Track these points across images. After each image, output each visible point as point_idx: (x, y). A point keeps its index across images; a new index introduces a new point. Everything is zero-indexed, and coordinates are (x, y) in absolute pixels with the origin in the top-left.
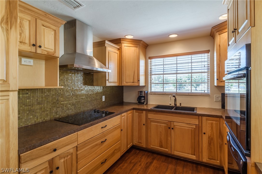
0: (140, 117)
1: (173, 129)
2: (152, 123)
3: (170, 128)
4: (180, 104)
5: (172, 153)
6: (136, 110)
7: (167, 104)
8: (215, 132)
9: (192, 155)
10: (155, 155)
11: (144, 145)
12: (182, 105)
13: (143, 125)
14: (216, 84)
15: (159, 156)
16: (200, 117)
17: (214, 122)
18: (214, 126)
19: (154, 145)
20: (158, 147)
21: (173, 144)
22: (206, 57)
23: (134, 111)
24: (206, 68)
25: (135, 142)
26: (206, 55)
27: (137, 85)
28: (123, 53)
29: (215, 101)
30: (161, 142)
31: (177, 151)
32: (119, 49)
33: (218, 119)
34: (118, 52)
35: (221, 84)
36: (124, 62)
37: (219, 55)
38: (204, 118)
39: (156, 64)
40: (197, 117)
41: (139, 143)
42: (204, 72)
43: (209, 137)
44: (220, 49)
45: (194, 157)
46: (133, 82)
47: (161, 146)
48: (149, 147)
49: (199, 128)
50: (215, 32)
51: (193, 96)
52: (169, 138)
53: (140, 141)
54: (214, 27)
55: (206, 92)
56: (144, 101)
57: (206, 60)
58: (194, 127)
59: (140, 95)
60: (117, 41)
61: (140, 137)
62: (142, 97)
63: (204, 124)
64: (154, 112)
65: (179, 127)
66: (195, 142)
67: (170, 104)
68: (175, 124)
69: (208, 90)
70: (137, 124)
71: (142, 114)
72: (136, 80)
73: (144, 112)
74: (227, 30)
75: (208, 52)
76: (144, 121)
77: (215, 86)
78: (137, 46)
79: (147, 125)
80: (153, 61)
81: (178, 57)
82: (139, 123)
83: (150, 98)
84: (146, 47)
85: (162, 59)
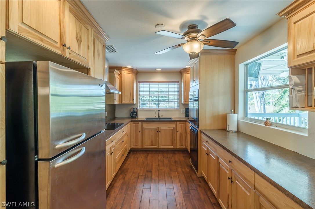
0: (136, 127)
1: (160, 132)
2: (146, 130)
3: (158, 131)
4: (162, 116)
5: (159, 148)
6: (133, 122)
7: (153, 116)
8: (183, 130)
9: (171, 146)
10: (148, 152)
11: (139, 147)
12: (163, 117)
13: (138, 132)
14: (183, 102)
15: (151, 152)
16: (176, 122)
17: (183, 124)
18: (183, 126)
19: (147, 145)
20: (150, 146)
21: (160, 142)
22: (177, 85)
23: (132, 123)
24: (177, 92)
25: (133, 146)
26: (177, 84)
27: (132, 103)
28: (123, 78)
29: (182, 113)
30: (152, 142)
31: (162, 146)
32: (119, 75)
33: (185, 122)
34: (119, 77)
35: (186, 103)
36: (123, 85)
37: (185, 86)
38: (178, 123)
39: (144, 87)
40: (174, 122)
41: (135, 146)
42: (176, 95)
43: (180, 133)
44: (185, 82)
45: (172, 147)
46: (130, 101)
47: (152, 145)
48: (143, 147)
49: (175, 129)
50: (183, 72)
51: (170, 111)
52: (158, 139)
53: (136, 145)
54: (183, 69)
55: (177, 107)
56: (136, 115)
57: (177, 87)
58: (173, 129)
59: (133, 110)
60: (119, 68)
61: (136, 142)
62: (135, 112)
63: (178, 126)
64: (147, 122)
65: (164, 130)
66: (173, 138)
67: (155, 117)
68: (161, 128)
69: (178, 107)
70: (134, 132)
71: (138, 124)
72: (131, 100)
73: (140, 123)
74: (190, 72)
75: (178, 82)
76: (139, 129)
77: (182, 104)
78: (132, 73)
79: (142, 132)
80: (142, 85)
81: (160, 84)
82: (136, 131)
83: (139, 113)
84: (137, 73)
85: (148, 84)
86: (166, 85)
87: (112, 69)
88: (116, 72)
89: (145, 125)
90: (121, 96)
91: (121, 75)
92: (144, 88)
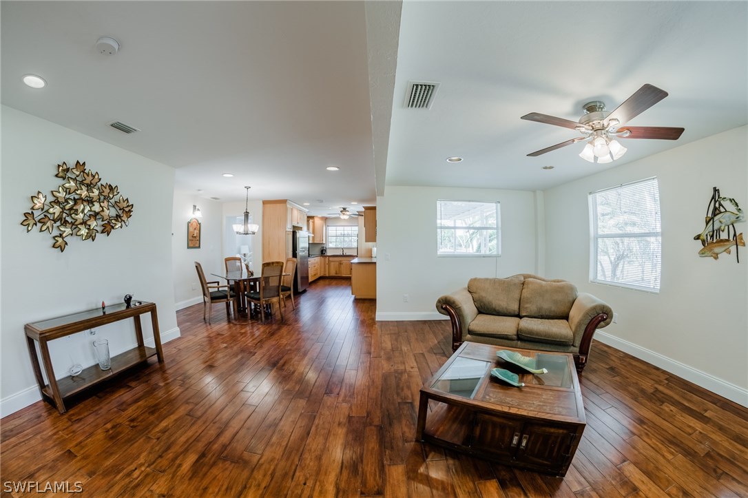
0: (325, 261)
1: (342, 264)
2: (332, 263)
3: (340, 264)
6: (323, 257)
7: (339, 254)
11: (327, 275)
19: (333, 273)
20: (335, 274)
21: (342, 271)
25: (322, 275)
27: (322, 243)
28: (315, 225)
30: (336, 271)
36: (316, 229)
42: (356, 236)
46: (320, 241)
47: (337, 274)
48: (330, 276)
52: (340, 269)
56: (325, 252)
59: (323, 248)
60: (312, 217)
61: (325, 271)
62: (324, 250)
72: (322, 241)
73: (327, 257)
76: (327, 262)
78: (322, 220)
79: (329, 264)
80: (330, 228)
81: (345, 228)
82: (325, 264)
83: (328, 250)
84: (325, 219)
85: (335, 228)
86: (350, 228)
87: (309, 218)
88: (311, 221)
89: (331, 259)
90: (313, 238)
91: (313, 222)
92: (332, 230)
